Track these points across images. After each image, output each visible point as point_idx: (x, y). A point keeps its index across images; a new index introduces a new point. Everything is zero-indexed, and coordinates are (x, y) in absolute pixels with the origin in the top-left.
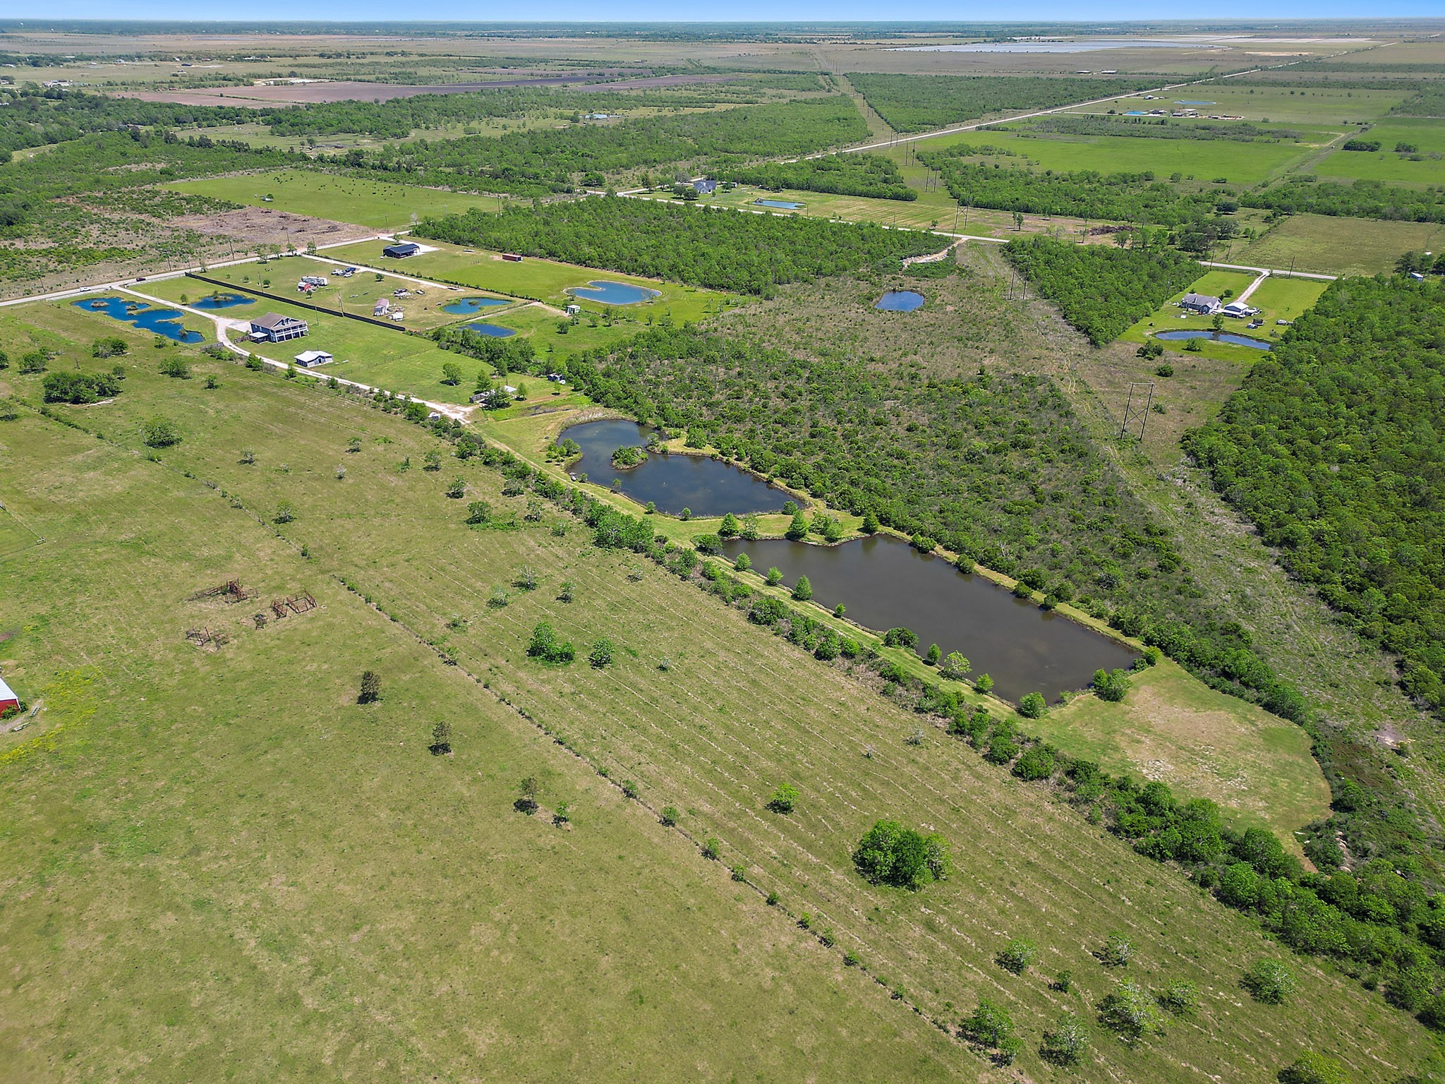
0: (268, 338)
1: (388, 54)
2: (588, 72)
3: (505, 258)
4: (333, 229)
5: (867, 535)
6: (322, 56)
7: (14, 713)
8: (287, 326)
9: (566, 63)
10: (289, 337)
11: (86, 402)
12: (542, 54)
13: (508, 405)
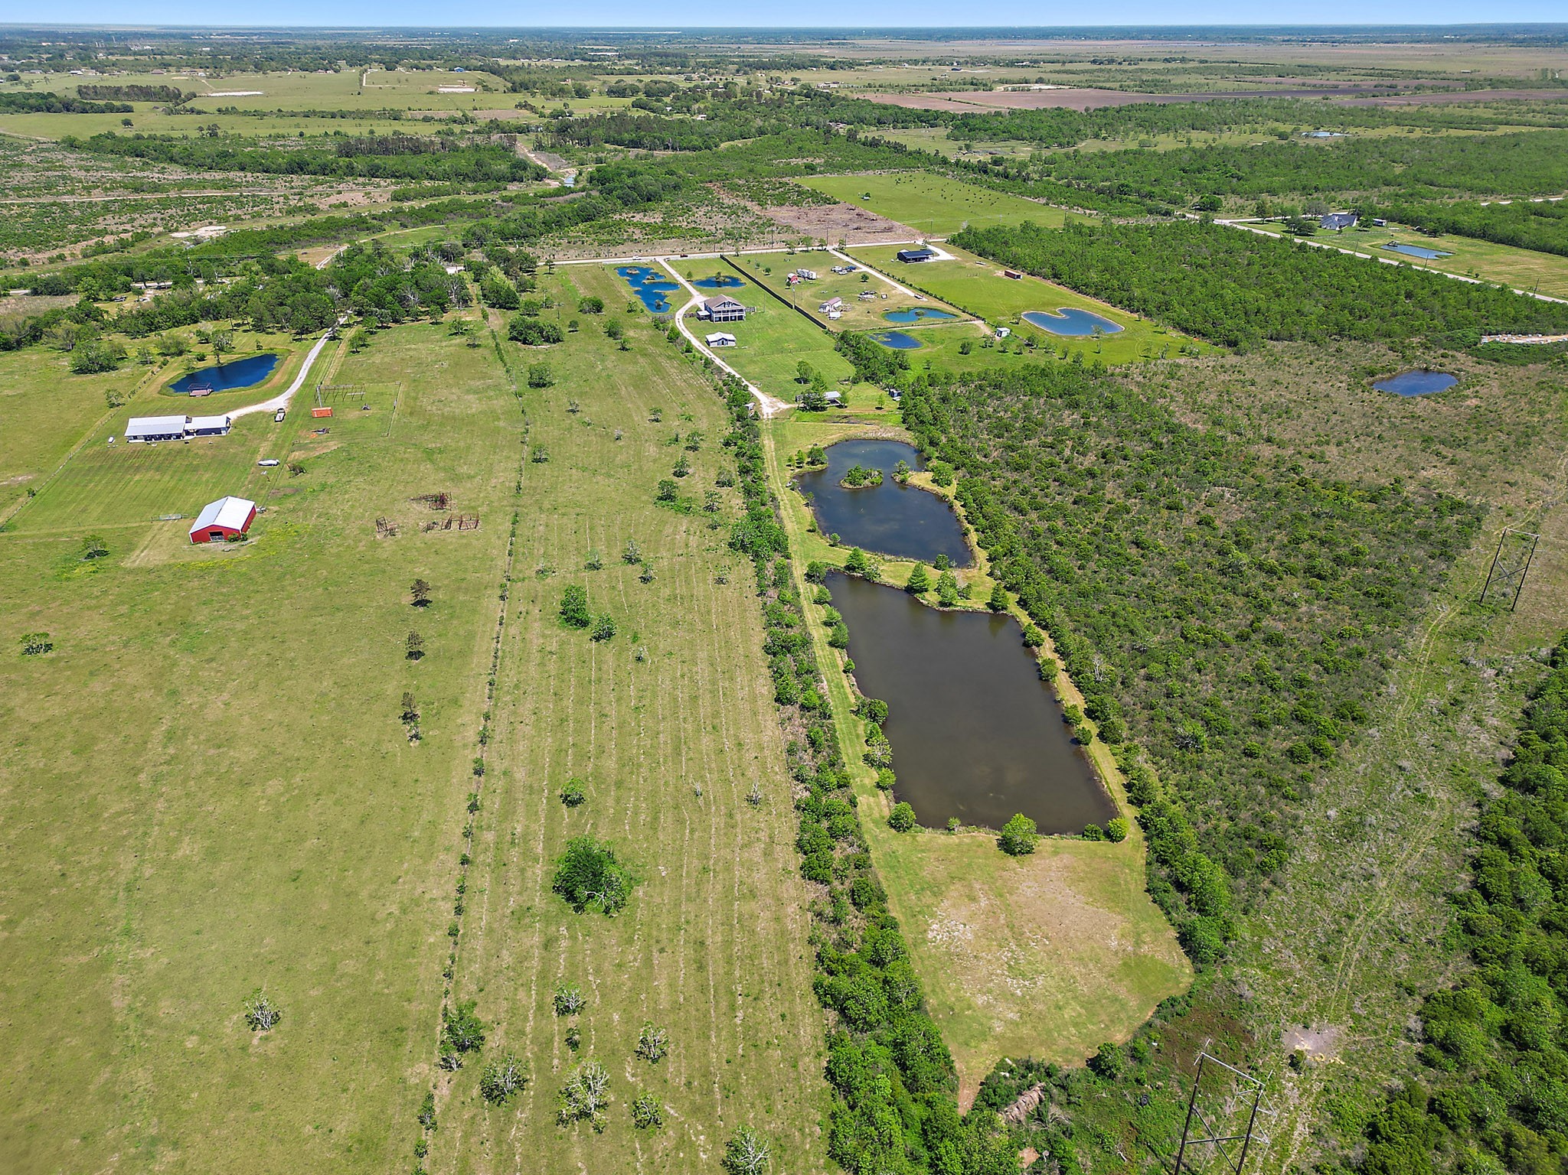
0: (709, 317)
1: (1166, 60)
2: (1375, 83)
3: (1007, 274)
4: (889, 229)
5: (991, 611)
6: (1094, 62)
7: (235, 540)
8: (726, 309)
9: (1363, 72)
10: (726, 319)
11: (531, 344)
12: (1352, 61)
13: (823, 409)
